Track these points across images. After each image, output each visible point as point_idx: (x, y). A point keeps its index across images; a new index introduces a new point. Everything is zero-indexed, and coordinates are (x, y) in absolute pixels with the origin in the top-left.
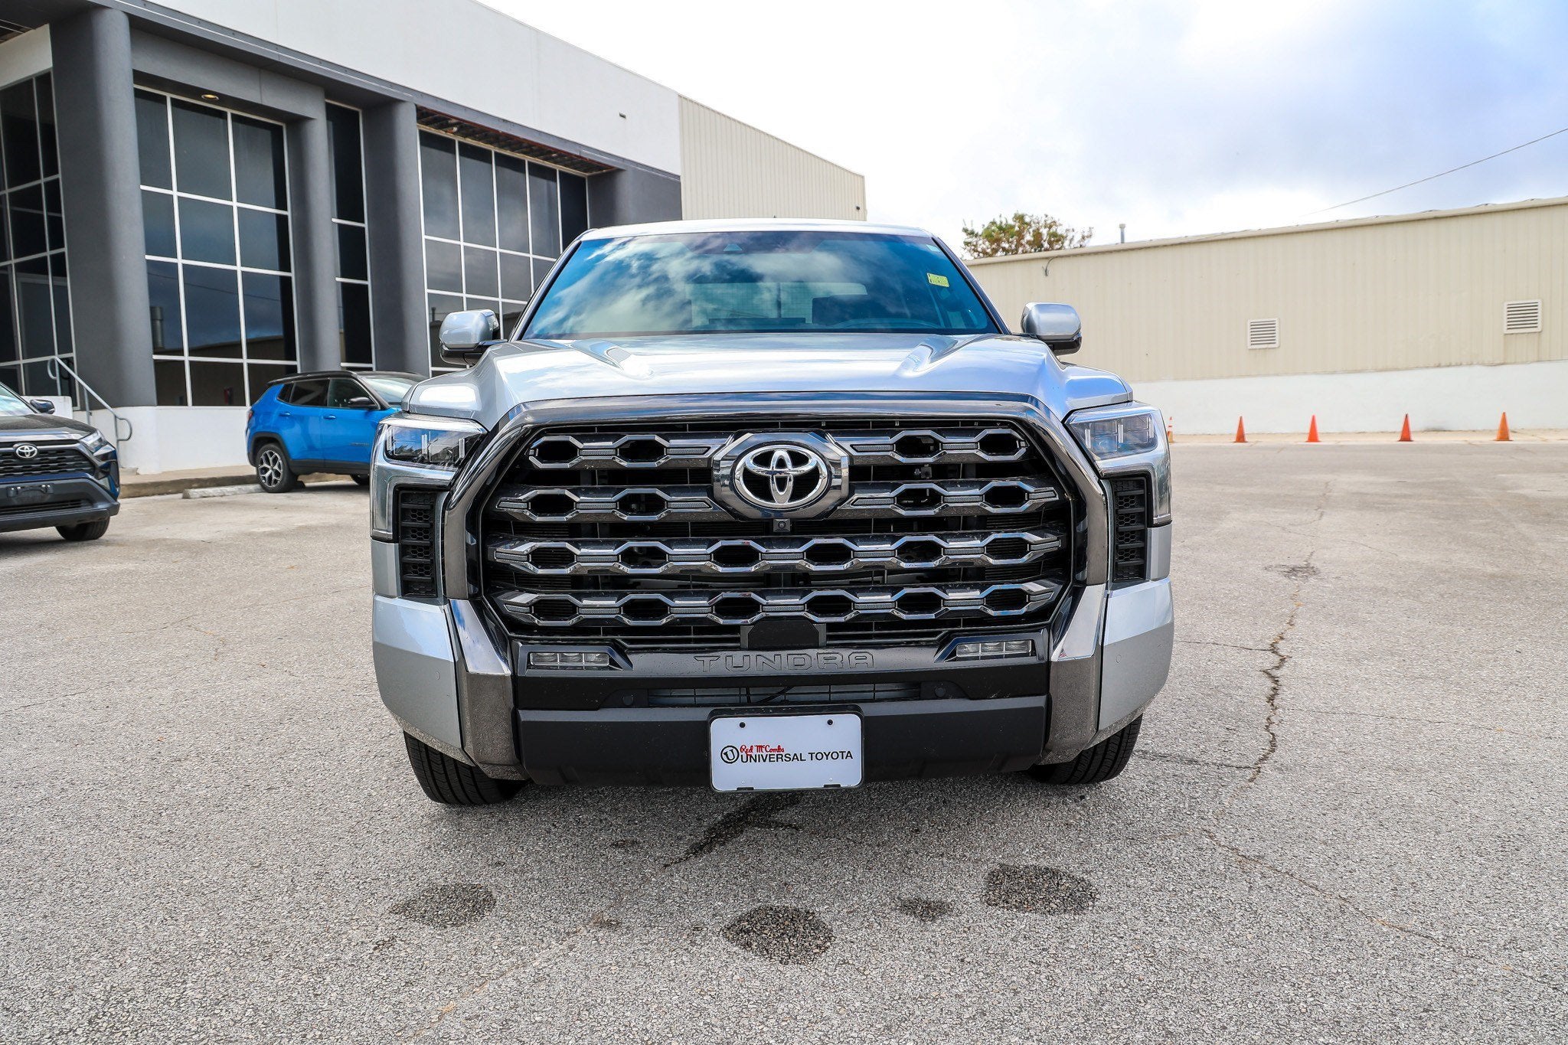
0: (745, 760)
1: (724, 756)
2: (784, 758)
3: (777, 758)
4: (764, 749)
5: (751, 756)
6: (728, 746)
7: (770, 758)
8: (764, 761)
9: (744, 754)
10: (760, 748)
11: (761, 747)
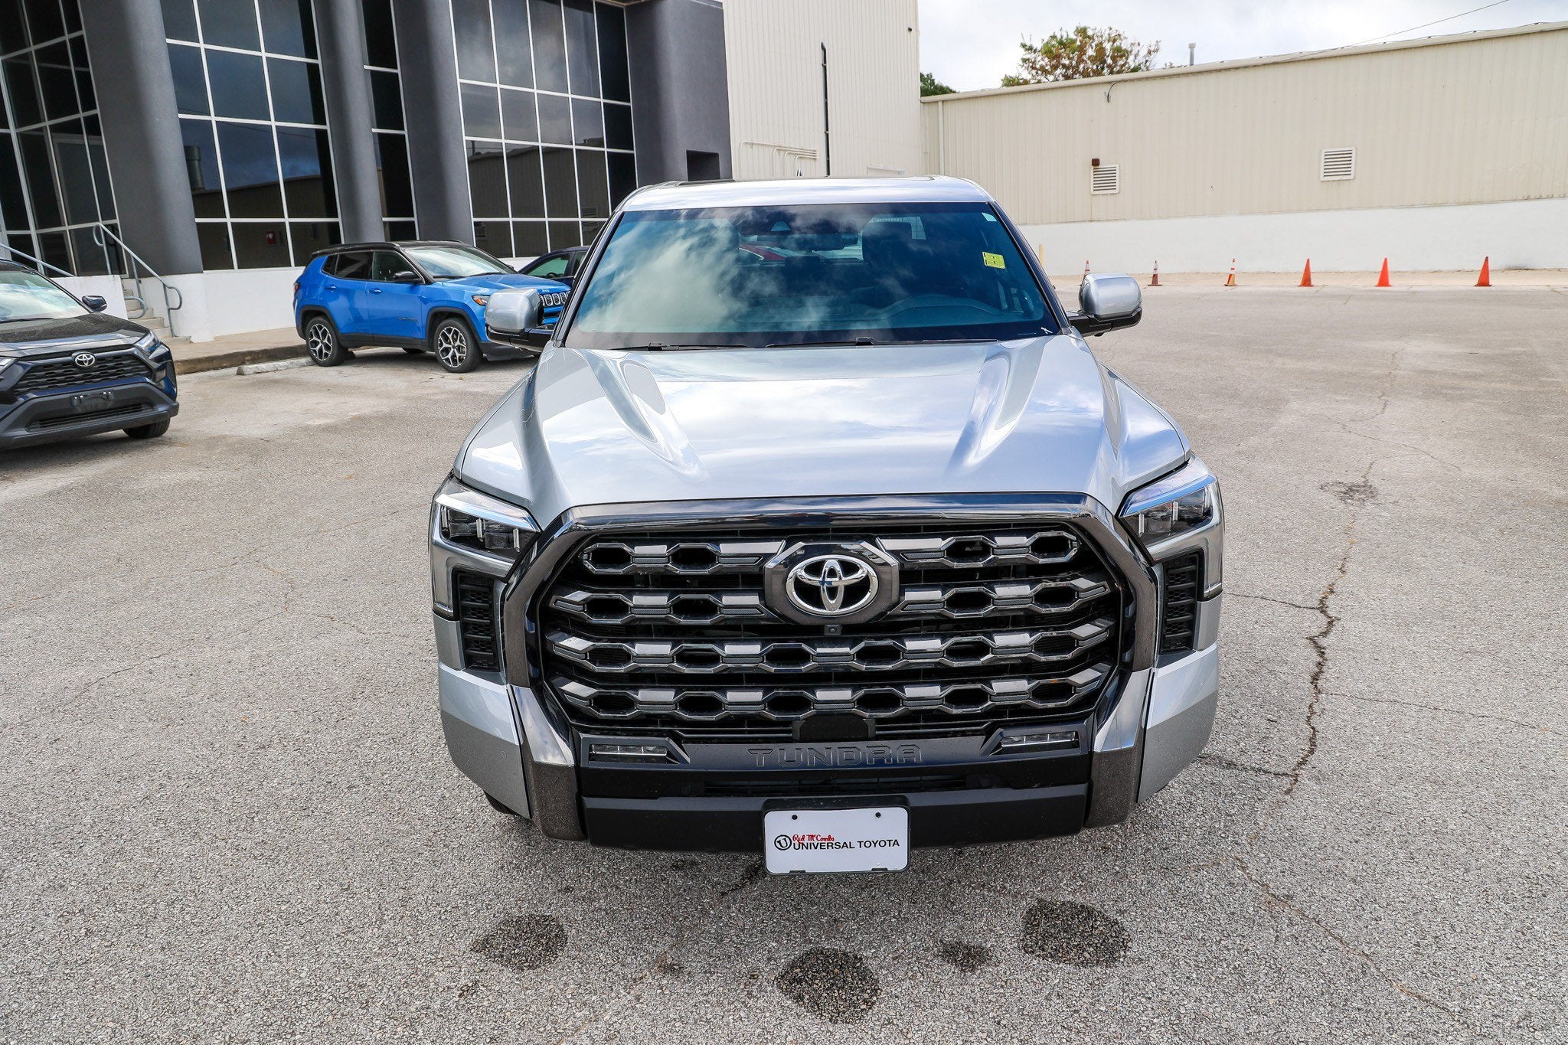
0: (797, 847)
1: (778, 844)
2: (834, 846)
3: (828, 846)
4: (815, 838)
5: (803, 844)
6: (781, 836)
7: (821, 846)
8: (816, 848)
9: (796, 842)
10: (811, 837)
11: (813, 836)
